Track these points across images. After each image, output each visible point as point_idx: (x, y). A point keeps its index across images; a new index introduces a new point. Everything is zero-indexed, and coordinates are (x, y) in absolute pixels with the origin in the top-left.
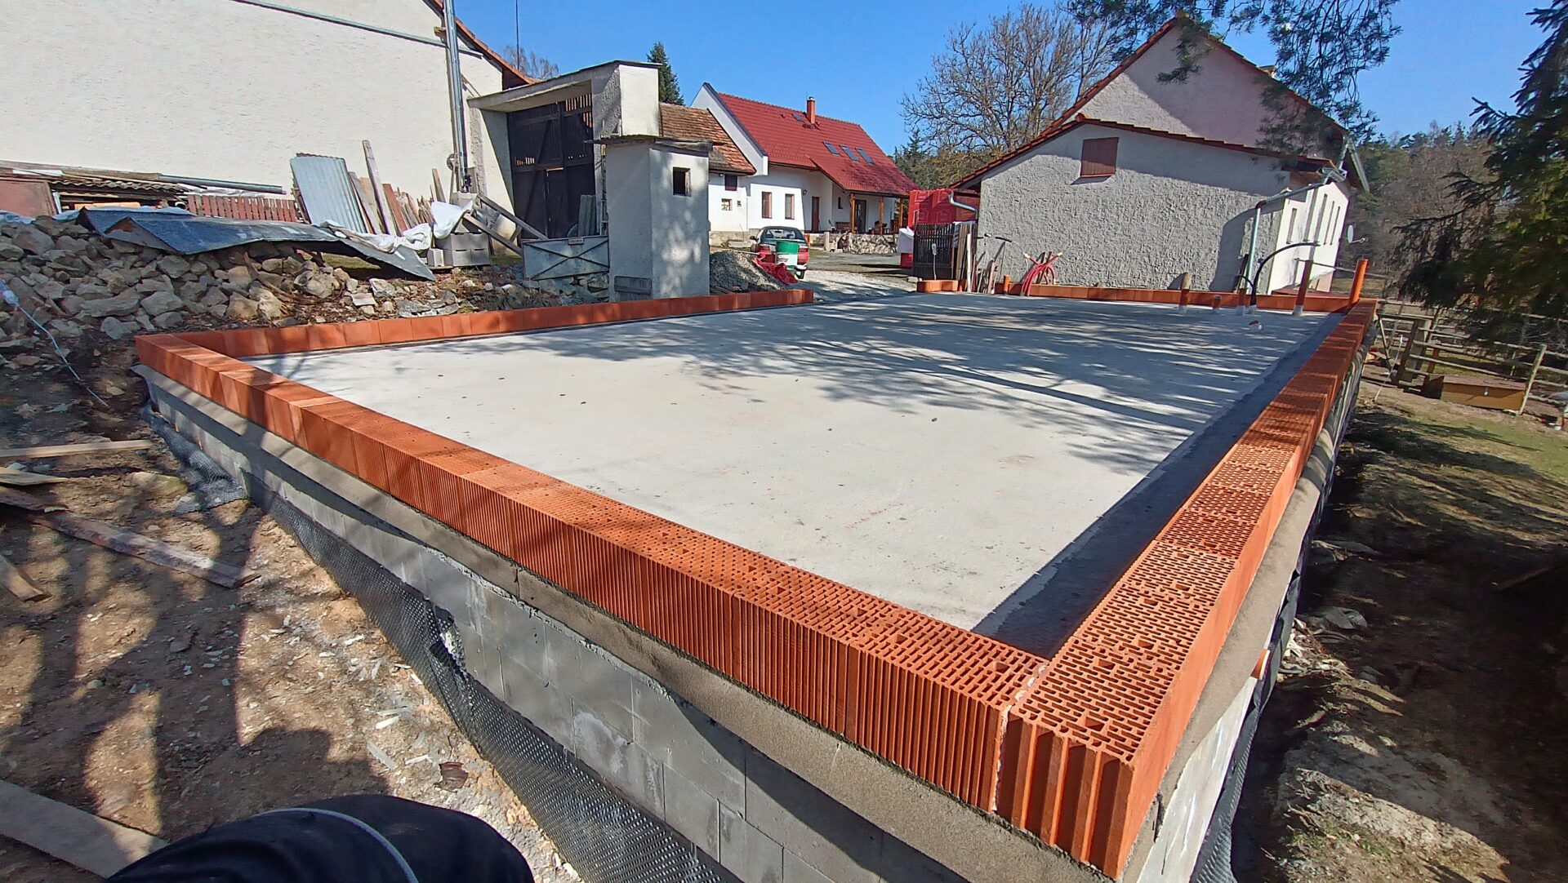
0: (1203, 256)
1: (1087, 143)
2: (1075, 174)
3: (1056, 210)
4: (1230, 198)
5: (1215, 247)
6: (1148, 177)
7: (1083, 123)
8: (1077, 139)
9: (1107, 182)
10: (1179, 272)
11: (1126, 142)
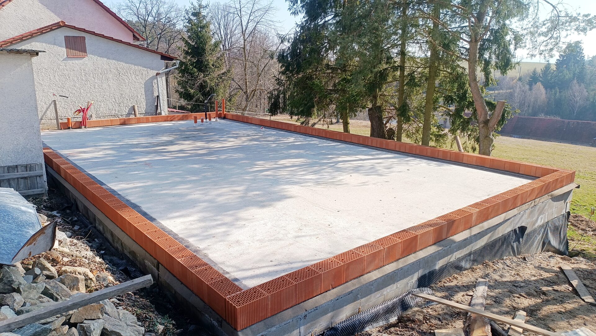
0: (139, 97)
1: (67, 38)
2: (63, 55)
3: (56, 75)
4: (144, 70)
5: (144, 93)
6: (105, 59)
7: (63, 26)
8: (61, 34)
9: (83, 60)
10: (131, 105)
11: (89, 40)
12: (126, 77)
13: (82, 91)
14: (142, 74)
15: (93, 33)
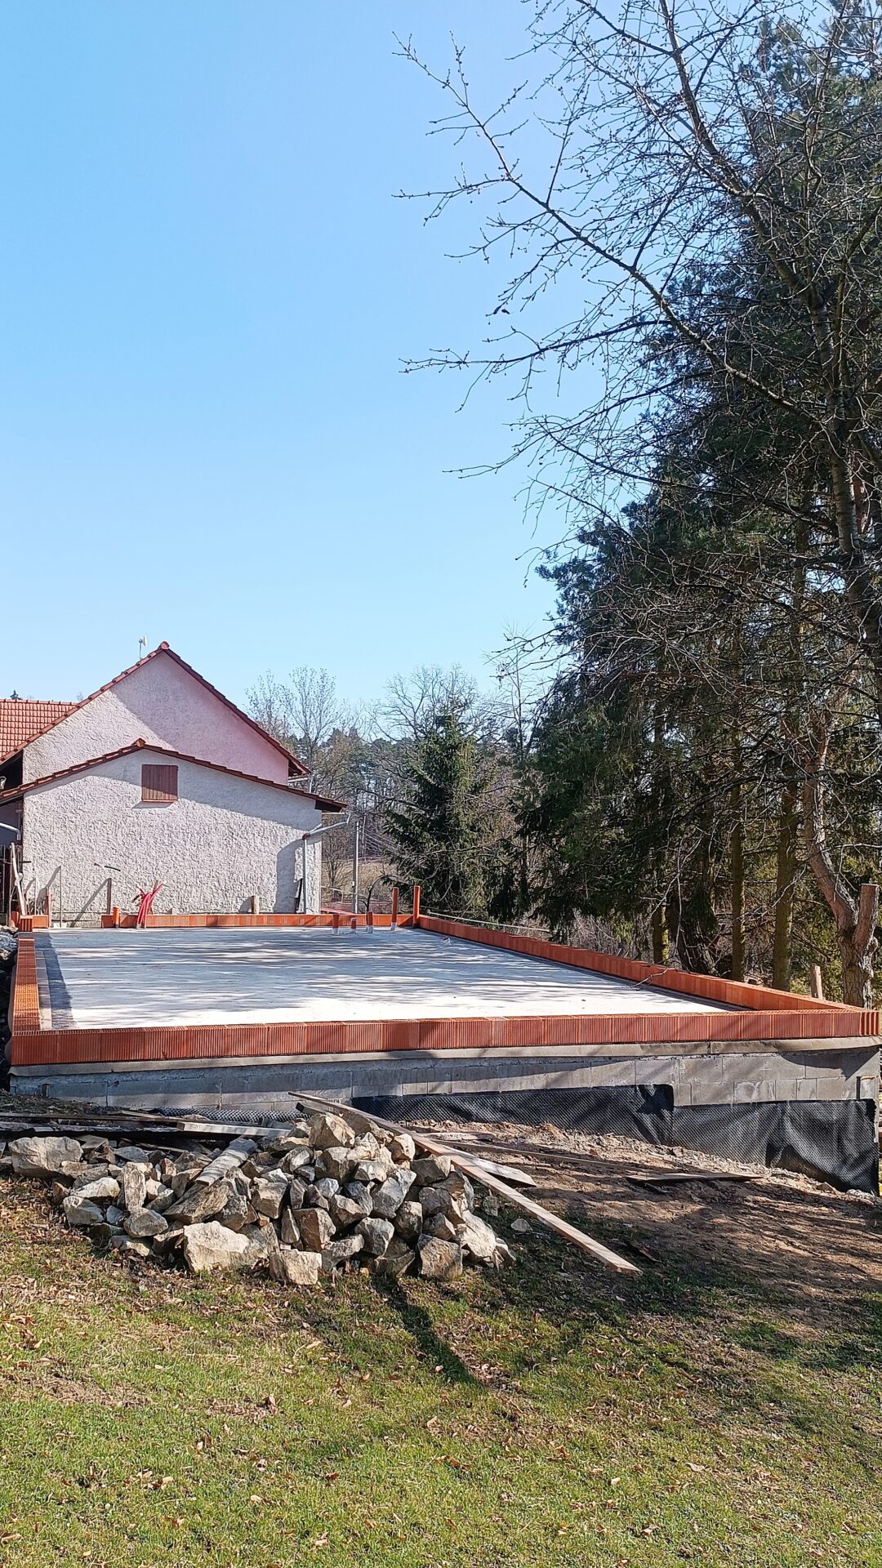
0: (266, 880)
1: (146, 768)
2: (136, 798)
3: (119, 834)
4: (281, 830)
5: (274, 873)
6: (209, 807)
7: (142, 748)
8: (136, 764)
9: (170, 807)
10: (247, 895)
11: (184, 773)
12: (244, 840)
13: (161, 863)
14: (276, 837)
15: (192, 760)
